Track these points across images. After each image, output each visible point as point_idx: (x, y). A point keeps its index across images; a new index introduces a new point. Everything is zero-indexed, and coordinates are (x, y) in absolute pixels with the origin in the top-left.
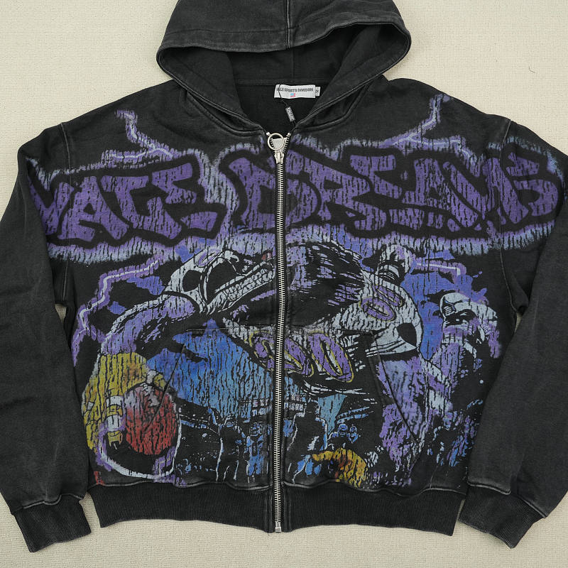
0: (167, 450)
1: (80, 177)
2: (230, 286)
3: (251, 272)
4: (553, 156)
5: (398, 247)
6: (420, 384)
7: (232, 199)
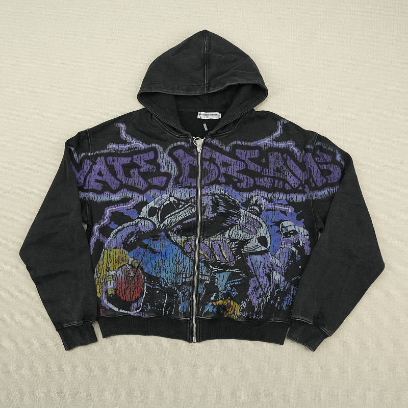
0: (138, 299)
1: (96, 156)
2: (172, 215)
3: (183, 208)
4: (339, 152)
5: (259, 197)
6: (269, 267)
7: (174, 170)
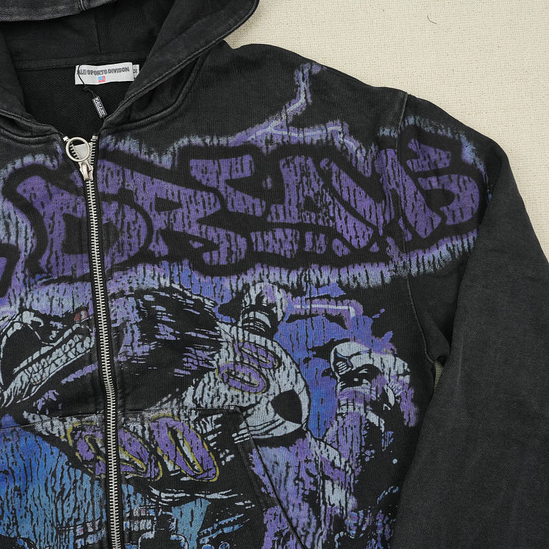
2: (34, 362)
3: (61, 339)
4: (469, 139)
5: (265, 285)
6: (311, 475)
7: (25, 237)
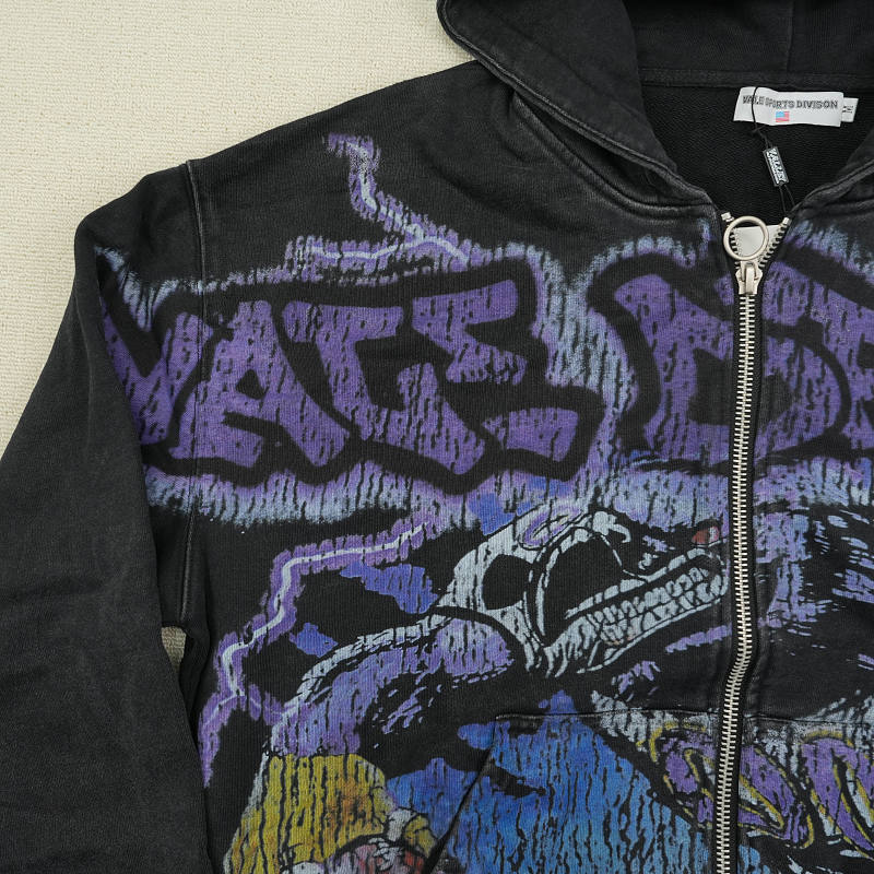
1: (230, 301)
2: (606, 603)
3: (661, 572)
7: (617, 380)
